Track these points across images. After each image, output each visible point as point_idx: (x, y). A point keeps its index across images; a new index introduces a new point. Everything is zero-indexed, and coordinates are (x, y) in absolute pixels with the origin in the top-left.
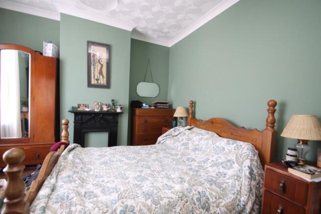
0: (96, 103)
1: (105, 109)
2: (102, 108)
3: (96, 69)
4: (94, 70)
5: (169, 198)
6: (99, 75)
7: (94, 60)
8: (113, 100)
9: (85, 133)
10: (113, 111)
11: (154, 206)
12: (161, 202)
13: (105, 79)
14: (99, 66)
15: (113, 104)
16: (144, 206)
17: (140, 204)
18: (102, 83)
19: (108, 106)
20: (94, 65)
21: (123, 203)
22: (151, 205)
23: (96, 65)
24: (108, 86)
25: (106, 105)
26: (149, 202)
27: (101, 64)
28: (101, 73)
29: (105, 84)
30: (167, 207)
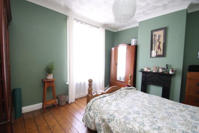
0: (155, 67)
1: (161, 71)
2: (158, 70)
3: (156, 46)
4: (154, 47)
5: (133, 127)
6: (157, 49)
7: (155, 41)
8: (167, 65)
9: (147, 84)
10: (167, 73)
11: (123, 123)
12: (128, 125)
13: (162, 51)
14: (158, 43)
15: (167, 68)
16: (119, 120)
17: (118, 118)
18: (160, 54)
19: (163, 69)
20: (154, 44)
21: (114, 113)
22: (122, 122)
23: (156, 43)
24: (164, 55)
25: (162, 68)
26: (123, 120)
27: (159, 42)
28: (159, 47)
29: (162, 54)
30: (129, 129)
